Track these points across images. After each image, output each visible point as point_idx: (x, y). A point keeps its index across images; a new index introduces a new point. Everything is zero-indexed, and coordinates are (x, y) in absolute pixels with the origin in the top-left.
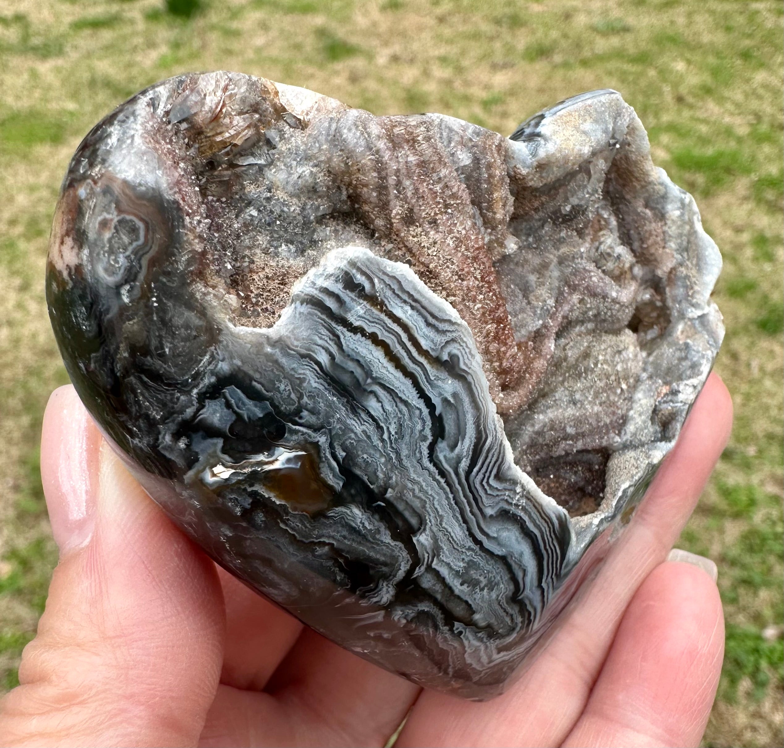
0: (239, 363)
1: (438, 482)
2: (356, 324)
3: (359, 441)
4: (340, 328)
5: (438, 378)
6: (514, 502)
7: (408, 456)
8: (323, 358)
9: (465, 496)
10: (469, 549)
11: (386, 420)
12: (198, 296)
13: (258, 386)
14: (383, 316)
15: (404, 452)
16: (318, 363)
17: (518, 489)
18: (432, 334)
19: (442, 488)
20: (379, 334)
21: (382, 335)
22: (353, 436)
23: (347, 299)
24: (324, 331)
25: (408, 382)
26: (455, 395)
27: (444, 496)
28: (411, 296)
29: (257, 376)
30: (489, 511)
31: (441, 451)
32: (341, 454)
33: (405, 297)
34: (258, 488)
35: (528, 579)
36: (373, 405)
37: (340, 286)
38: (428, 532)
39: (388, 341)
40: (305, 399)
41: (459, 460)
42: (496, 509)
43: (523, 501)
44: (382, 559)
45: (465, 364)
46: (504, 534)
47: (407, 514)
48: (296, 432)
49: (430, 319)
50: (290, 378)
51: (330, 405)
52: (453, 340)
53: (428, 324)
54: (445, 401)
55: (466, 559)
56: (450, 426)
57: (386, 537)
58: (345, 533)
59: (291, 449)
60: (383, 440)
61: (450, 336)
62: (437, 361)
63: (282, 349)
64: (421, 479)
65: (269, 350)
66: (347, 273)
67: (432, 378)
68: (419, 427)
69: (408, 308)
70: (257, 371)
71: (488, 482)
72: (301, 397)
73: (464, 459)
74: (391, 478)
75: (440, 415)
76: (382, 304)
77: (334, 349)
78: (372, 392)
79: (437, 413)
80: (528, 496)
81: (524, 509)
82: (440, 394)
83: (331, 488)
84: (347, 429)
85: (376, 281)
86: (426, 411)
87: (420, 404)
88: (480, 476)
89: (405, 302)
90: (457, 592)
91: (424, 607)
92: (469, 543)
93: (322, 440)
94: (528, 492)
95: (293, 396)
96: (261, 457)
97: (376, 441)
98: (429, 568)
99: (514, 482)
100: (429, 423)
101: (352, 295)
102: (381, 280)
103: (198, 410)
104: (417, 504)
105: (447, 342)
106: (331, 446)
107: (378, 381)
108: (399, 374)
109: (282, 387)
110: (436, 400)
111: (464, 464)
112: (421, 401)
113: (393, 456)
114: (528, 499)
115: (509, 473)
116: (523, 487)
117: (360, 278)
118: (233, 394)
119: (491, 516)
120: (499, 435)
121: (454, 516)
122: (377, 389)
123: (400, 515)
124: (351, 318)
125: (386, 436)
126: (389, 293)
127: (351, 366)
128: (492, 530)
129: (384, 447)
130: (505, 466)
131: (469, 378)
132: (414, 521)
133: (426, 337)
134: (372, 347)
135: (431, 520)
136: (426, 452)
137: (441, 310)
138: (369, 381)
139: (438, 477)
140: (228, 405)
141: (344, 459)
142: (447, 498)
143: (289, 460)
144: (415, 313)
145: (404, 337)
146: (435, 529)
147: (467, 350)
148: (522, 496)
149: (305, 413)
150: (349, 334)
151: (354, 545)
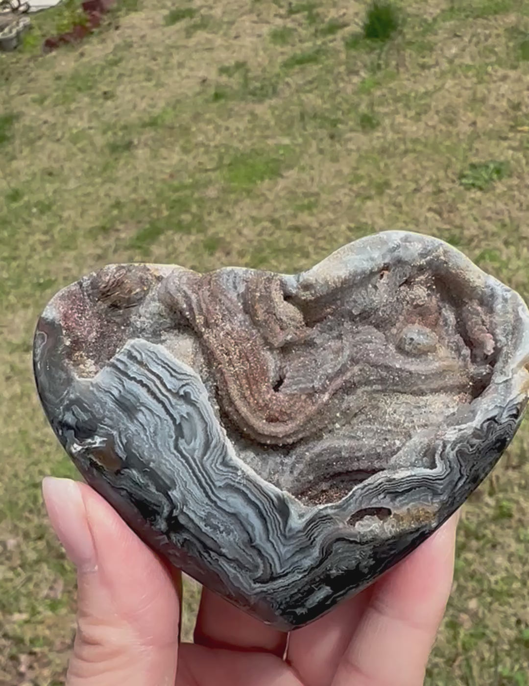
0: (78, 394)
1: (182, 462)
2: (132, 376)
3: (134, 435)
4: (125, 378)
5: (177, 404)
6: (237, 480)
7: (161, 445)
8: (116, 393)
9: (200, 472)
10: (207, 504)
11: (148, 425)
12: (65, 365)
13: (86, 405)
14: (146, 372)
15: (159, 443)
16: (113, 395)
17: (239, 473)
18: (173, 380)
19: (183, 465)
20: (143, 380)
21: (145, 381)
22: (130, 432)
23: (128, 363)
24: (116, 379)
25: (160, 405)
26: (188, 414)
27: (185, 471)
28: (163, 361)
29: (86, 401)
30: (218, 484)
31: (182, 444)
32: (125, 441)
33: (159, 362)
34: (91, 456)
35: (257, 533)
36: (140, 416)
37: (126, 357)
38: (177, 489)
39: (148, 384)
40: (107, 412)
41: (194, 450)
42: (224, 482)
43: (244, 481)
44: (153, 502)
45: (195, 397)
46: (231, 500)
47: (163, 477)
48: (102, 428)
49: (174, 373)
50: (100, 402)
51: (119, 416)
52: (187, 384)
53: (172, 375)
54: (182, 417)
55: (207, 511)
56: (186, 431)
57: (153, 489)
58: (132, 484)
59: (101, 436)
60: (147, 436)
61: (184, 382)
62: (176, 395)
63: (97, 389)
64: (170, 459)
65: (91, 388)
66: (129, 351)
67: (173, 404)
68: (167, 430)
69: (160, 367)
70: (85, 397)
71: (215, 466)
72: (104, 411)
73: (197, 451)
74: (152, 456)
75: (180, 424)
76: (146, 365)
77: (121, 388)
78: (140, 410)
79: (178, 423)
80: (248, 479)
81: (244, 486)
82: (179, 413)
83: (121, 458)
84: (127, 429)
85: (143, 354)
86: (171, 422)
87: (168, 417)
88: (210, 461)
89: (158, 364)
90: (203, 530)
91: (185, 536)
92: (206, 500)
93: (115, 433)
94: (248, 476)
95: (101, 411)
96: (89, 440)
97: (142, 436)
98: (182, 512)
99: (236, 469)
100: (173, 427)
101: (132, 362)
102: (146, 354)
103: (63, 416)
104: (169, 472)
105: (183, 386)
106: (120, 437)
107: (142, 404)
108: (155, 401)
109: (96, 406)
110: (176, 416)
111: (197, 454)
112: (168, 416)
113: (153, 444)
114: (247, 479)
115: (231, 462)
116: (243, 472)
117: (135, 353)
118: (76, 409)
119: (220, 487)
120: (222, 439)
121: (194, 482)
122: (143, 408)
123: (160, 477)
124: (130, 373)
125: (148, 434)
126: (150, 360)
127: (129, 397)
128: (223, 495)
129: (148, 440)
130: (228, 458)
131: (198, 405)
132: (168, 482)
133: (170, 382)
134: (140, 387)
135: (179, 482)
136: (172, 444)
137: (180, 368)
138: (138, 404)
139: (182, 459)
140: (73, 413)
141: (126, 443)
142: (188, 471)
143: (101, 443)
144: (163, 370)
145: (158, 382)
146: (182, 489)
147: (197, 390)
148: (243, 478)
149: (106, 419)
150: (128, 380)
151: (137, 491)
